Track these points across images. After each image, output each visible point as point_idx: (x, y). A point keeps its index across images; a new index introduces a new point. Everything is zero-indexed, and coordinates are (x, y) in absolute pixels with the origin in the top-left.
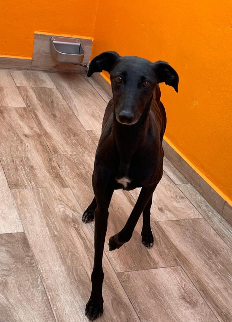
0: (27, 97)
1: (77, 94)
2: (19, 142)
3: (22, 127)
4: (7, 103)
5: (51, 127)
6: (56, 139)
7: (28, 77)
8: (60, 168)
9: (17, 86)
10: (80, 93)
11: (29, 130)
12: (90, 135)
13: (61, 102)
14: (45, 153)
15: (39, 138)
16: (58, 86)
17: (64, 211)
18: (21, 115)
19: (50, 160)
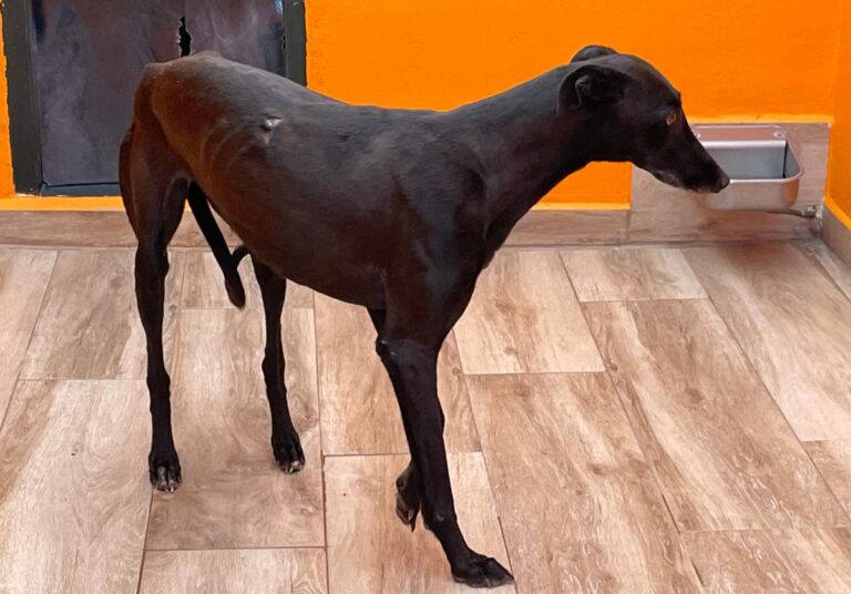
0: (610, 335)
1: (777, 314)
2: (574, 492)
3: (585, 440)
4: (544, 360)
5: (680, 437)
6: (694, 479)
7: (616, 270)
8: (702, 582)
9: (580, 303)
10: (787, 310)
11: (608, 448)
12: (815, 460)
13: (722, 345)
14: (655, 527)
15: (640, 477)
16: (714, 292)
18: (586, 401)
19: (670, 554)
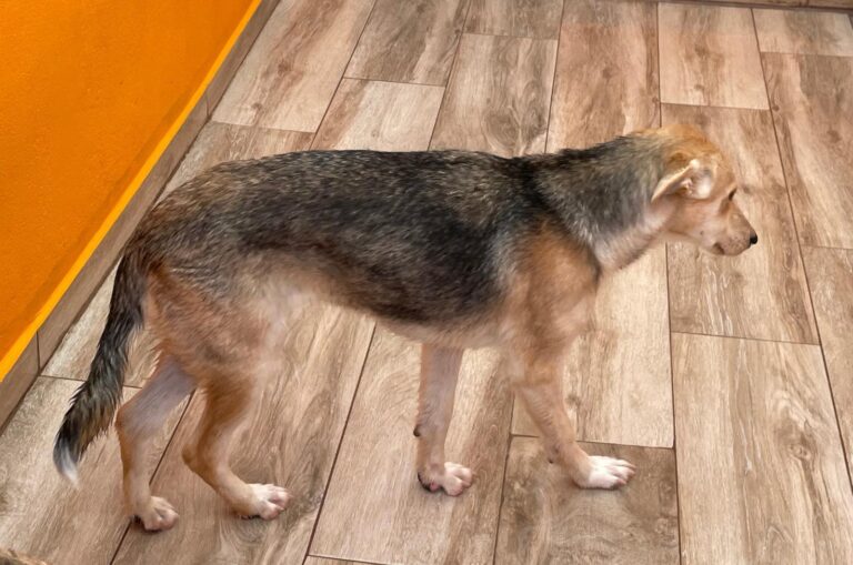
17: (786, 410)
